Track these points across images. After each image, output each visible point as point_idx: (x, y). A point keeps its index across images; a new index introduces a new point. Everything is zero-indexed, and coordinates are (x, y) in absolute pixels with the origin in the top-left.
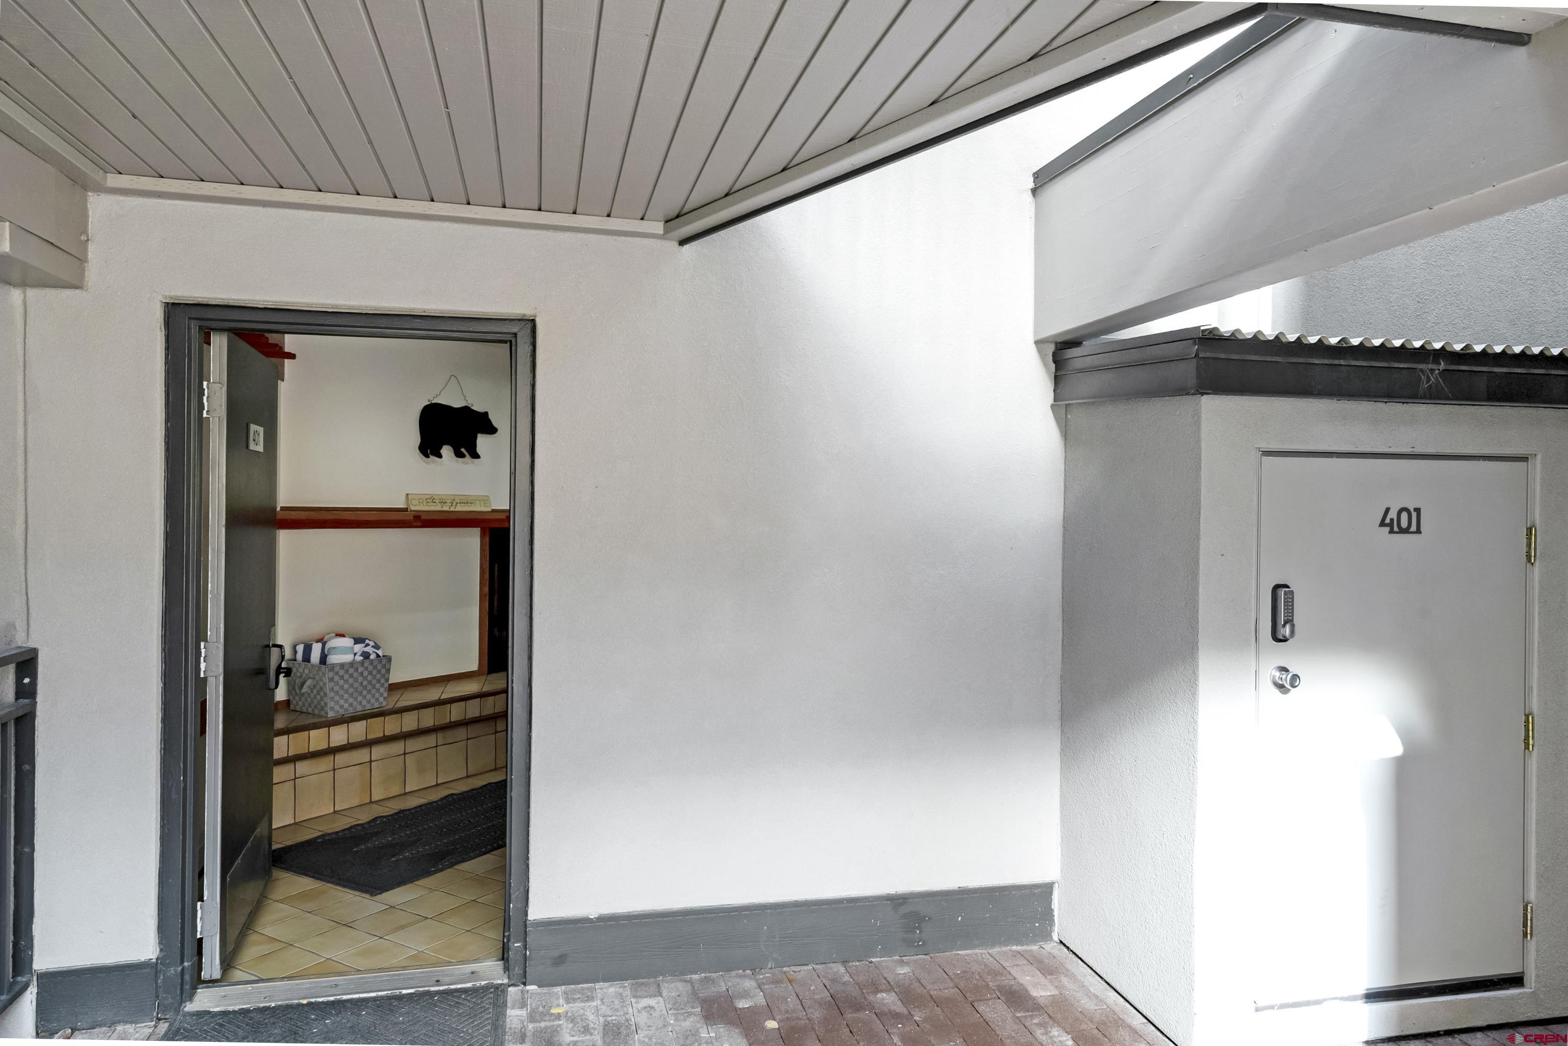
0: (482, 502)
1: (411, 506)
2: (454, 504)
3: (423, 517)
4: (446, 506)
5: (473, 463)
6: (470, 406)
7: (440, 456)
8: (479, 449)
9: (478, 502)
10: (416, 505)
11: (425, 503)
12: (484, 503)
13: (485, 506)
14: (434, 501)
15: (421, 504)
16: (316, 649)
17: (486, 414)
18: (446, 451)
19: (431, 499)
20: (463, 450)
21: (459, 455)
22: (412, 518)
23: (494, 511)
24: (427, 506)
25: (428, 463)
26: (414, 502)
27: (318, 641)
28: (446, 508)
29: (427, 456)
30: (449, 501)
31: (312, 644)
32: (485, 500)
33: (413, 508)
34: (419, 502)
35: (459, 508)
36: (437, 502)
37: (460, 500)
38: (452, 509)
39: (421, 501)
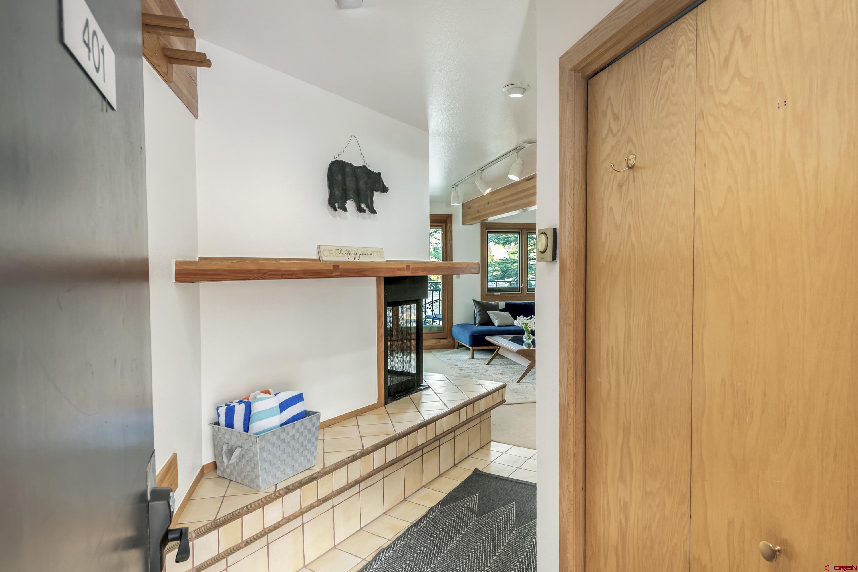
0: (378, 253)
1: (323, 257)
2: (358, 255)
3: (341, 267)
4: (352, 257)
5: (370, 218)
6: (367, 166)
7: (346, 210)
8: (375, 207)
9: (375, 254)
10: (328, 256)
11: (334, 254)
12: (381, 255)
13: (381, 257)
14: (342, 252)
15: (331, 255)
16: (240, 411)
17: (379, 174)
18: (350, 205)
19: (340, 251)
20: (363, 205)
21: (361, 210)
22: (331, 268)
23: (387, 261)
24: (337, 256)
25: (335, 217)
26: (326, 253)
27: (240, 402)
28: (351, 259)
29: (335, 210)
30: (353, 253)
31: (234, 406)
32: (380, 252)
33: (325, 259)
34: (330, 253)
35: (362, 259)
36: (344, 253)
37: (362, 251)
38: (357, 260)
39: (331, 252)
